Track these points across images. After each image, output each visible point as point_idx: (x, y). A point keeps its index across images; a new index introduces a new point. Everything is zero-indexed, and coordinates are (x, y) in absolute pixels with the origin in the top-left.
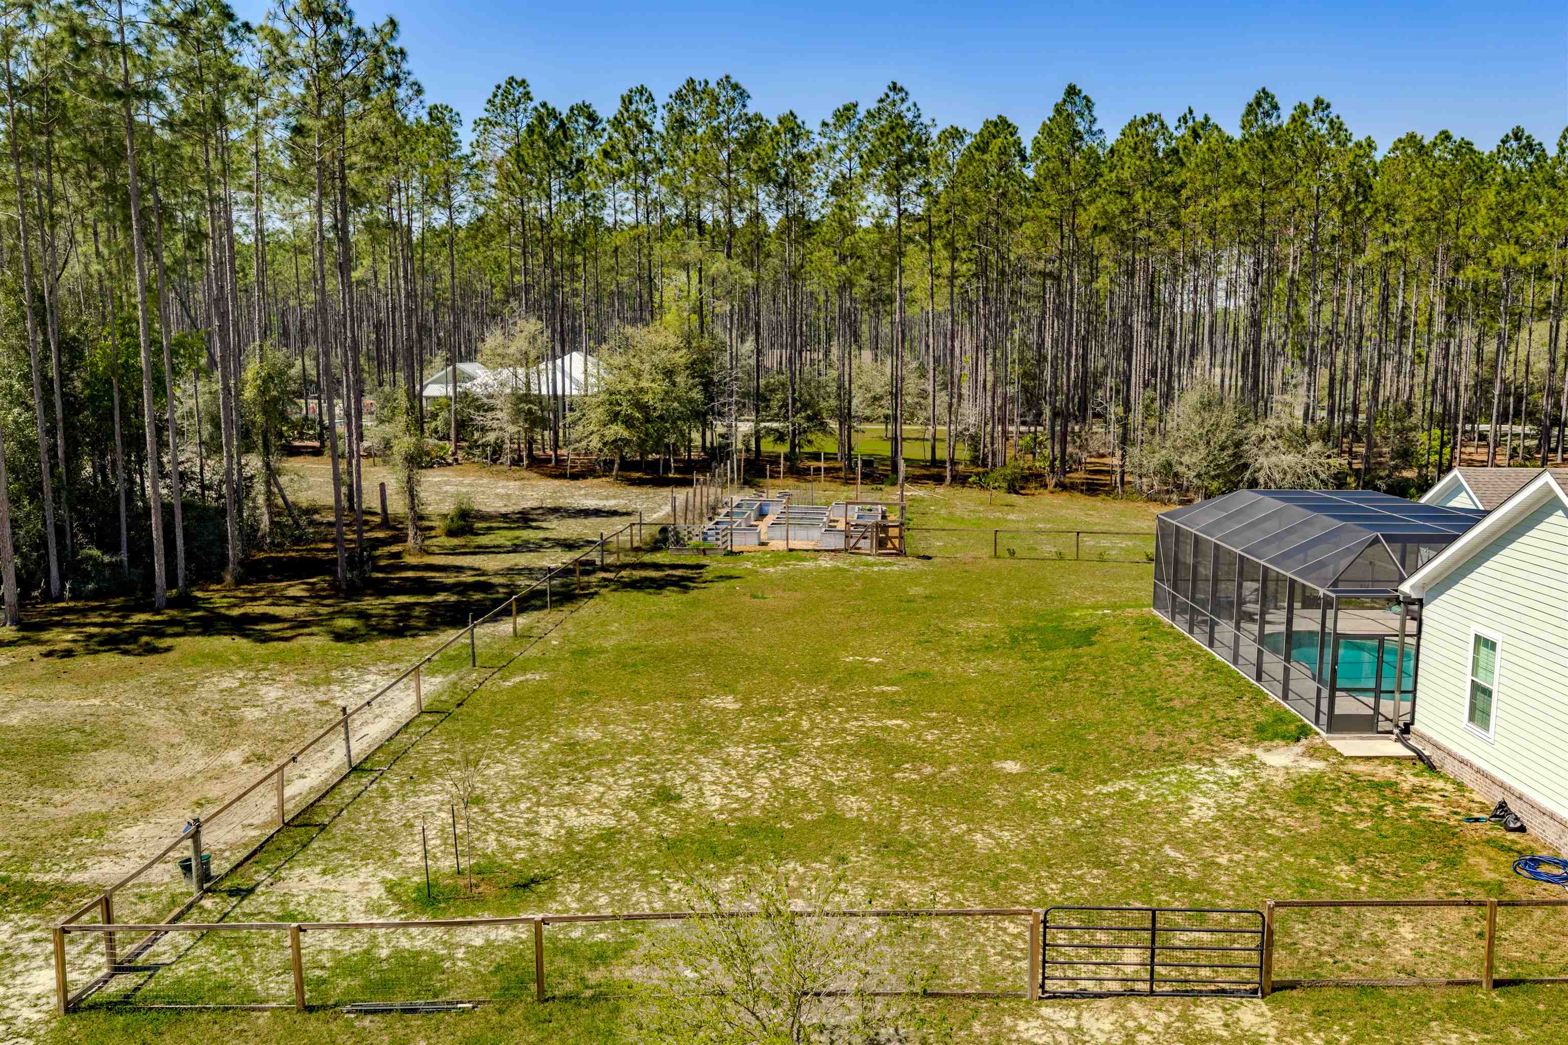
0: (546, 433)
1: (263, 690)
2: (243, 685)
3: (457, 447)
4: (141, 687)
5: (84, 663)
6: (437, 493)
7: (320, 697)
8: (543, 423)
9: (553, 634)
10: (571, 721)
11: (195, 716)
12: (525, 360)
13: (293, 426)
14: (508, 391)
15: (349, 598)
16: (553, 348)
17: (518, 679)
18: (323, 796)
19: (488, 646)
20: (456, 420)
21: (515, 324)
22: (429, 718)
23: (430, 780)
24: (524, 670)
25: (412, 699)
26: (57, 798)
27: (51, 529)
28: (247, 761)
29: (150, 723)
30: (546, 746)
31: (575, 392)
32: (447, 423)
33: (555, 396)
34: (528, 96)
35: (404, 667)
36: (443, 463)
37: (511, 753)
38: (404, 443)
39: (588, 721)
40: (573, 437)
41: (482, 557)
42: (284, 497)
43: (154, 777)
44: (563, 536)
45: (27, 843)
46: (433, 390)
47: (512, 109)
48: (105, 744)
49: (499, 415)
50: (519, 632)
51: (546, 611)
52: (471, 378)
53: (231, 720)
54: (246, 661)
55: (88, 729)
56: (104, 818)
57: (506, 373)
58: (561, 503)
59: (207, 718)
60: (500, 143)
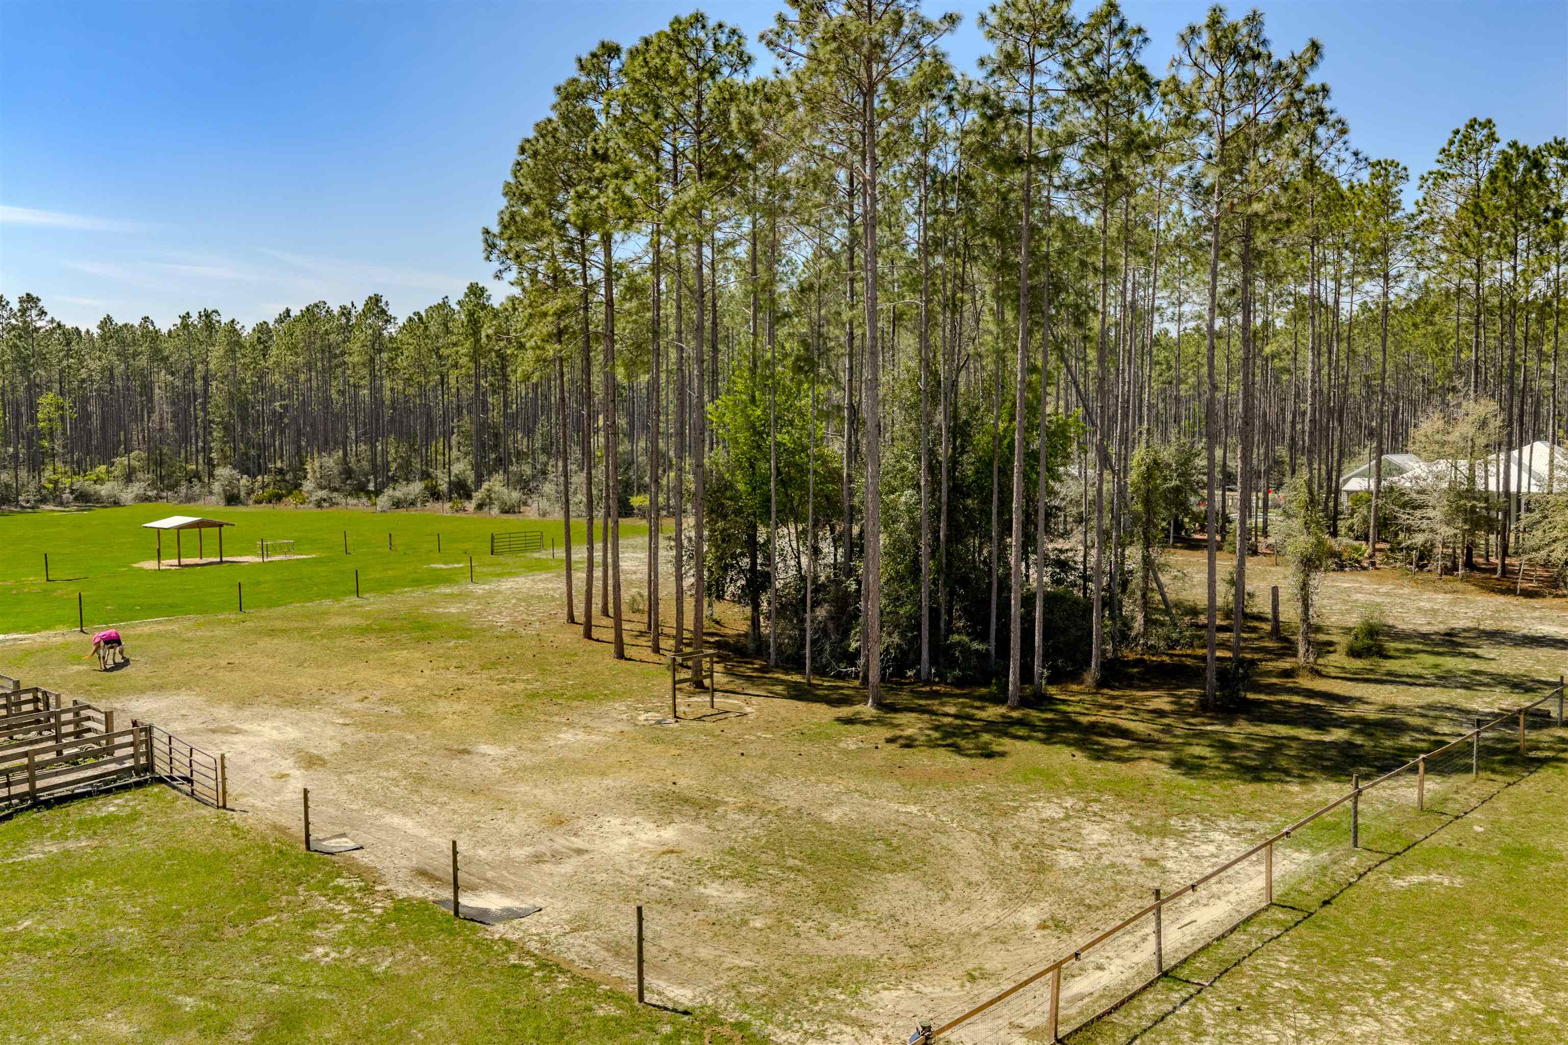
0: (1492, 537)
1: (1088, 828)
2: (1067, 817)
3: (1375, 550)
4: (962, 800)
5: (921, 758)
6: (1345, 602)
7: (1149, 852)
8: (1490, 525)
9: (1476, 815)
10: (1493, 968)
11: (1005, 851)
12: (1471, 451)
13: (1195, 518)
14: (1445, 485)
15: (1215, 719)
16: (1510, 435)
17: (1416, 878)
18: (1116, 1008)
19: (1380, 817)
20: (1377, 518)
21: (1459, 405)
22: (1280, 915)
23: (1263, 1020)
24: (1427, 865)
25: (1260, 882)
26: (834, 927)
27: (925, 612)
28: (1043, 926)
29: (957, 848)
30: (1449, 1005)
31: (1534, 489)
32: (1365, 520)
33: (1507, 493)
34: (1492, 138)
35: (1263, 827)
36: (1357, 566)
37: (1393, 1003)
38: (1303, 542)
39: (1523, 978)
40: (1529, 544)
41: (1389, 687)
42: (1163, 595)
43: (938, 924)
44: (1504, 671)
45: (784, 980)
46: (1355, 484)
47: (1473, 156)
48: (904, 866)
49: (1431, 513)
50: (1427, 805)
51: (1472, 776)
52: (1400, 471)
53: (1041, 863)
54: (1080, 786)
55: (895, 842)
56: (869, 968)
57: (1443, 465)
58: (1505, 625)
59: (1017, 854)
60: (1453, 197)
